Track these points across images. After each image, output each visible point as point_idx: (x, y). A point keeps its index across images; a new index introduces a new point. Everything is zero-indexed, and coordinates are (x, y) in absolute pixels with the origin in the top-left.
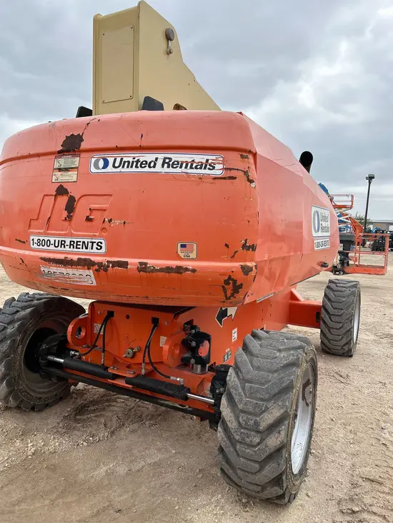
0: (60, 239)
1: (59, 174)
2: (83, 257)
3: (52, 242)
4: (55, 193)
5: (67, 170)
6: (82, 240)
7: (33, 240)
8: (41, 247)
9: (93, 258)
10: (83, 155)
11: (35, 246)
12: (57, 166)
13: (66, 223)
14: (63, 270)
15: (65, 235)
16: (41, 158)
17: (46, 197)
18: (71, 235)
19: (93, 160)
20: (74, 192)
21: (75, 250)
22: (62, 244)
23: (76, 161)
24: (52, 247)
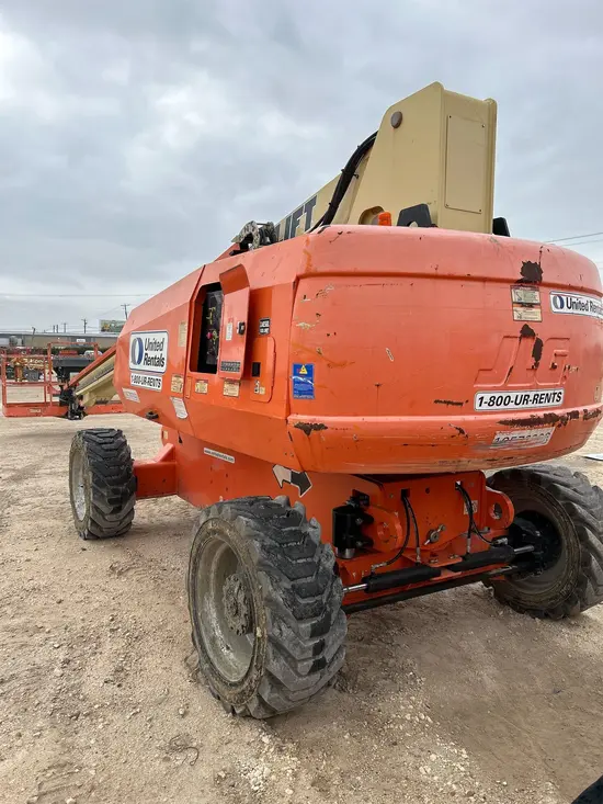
0: (524, 394)
1: (521, 309)
2: (547, 412)
3: (513, 399)
4: (519, 335)
5: (531, 305)
6: (546, 392)
7: (482, 398)
8: (495, 407)
9: (558, 412)
10: (542, 289)
11: (485, 407)
12: (515, 298)
13: (531, 373)
14: (526, 433)
15: (531, 388)
16: (487, 284)
17: (506, 340)
18: (538, 388)
19: (552, 296)
20: (540, 334)
21: (538, 405)
22: (525, 399)
23: (535, 296)
24: (512, 405)
